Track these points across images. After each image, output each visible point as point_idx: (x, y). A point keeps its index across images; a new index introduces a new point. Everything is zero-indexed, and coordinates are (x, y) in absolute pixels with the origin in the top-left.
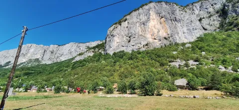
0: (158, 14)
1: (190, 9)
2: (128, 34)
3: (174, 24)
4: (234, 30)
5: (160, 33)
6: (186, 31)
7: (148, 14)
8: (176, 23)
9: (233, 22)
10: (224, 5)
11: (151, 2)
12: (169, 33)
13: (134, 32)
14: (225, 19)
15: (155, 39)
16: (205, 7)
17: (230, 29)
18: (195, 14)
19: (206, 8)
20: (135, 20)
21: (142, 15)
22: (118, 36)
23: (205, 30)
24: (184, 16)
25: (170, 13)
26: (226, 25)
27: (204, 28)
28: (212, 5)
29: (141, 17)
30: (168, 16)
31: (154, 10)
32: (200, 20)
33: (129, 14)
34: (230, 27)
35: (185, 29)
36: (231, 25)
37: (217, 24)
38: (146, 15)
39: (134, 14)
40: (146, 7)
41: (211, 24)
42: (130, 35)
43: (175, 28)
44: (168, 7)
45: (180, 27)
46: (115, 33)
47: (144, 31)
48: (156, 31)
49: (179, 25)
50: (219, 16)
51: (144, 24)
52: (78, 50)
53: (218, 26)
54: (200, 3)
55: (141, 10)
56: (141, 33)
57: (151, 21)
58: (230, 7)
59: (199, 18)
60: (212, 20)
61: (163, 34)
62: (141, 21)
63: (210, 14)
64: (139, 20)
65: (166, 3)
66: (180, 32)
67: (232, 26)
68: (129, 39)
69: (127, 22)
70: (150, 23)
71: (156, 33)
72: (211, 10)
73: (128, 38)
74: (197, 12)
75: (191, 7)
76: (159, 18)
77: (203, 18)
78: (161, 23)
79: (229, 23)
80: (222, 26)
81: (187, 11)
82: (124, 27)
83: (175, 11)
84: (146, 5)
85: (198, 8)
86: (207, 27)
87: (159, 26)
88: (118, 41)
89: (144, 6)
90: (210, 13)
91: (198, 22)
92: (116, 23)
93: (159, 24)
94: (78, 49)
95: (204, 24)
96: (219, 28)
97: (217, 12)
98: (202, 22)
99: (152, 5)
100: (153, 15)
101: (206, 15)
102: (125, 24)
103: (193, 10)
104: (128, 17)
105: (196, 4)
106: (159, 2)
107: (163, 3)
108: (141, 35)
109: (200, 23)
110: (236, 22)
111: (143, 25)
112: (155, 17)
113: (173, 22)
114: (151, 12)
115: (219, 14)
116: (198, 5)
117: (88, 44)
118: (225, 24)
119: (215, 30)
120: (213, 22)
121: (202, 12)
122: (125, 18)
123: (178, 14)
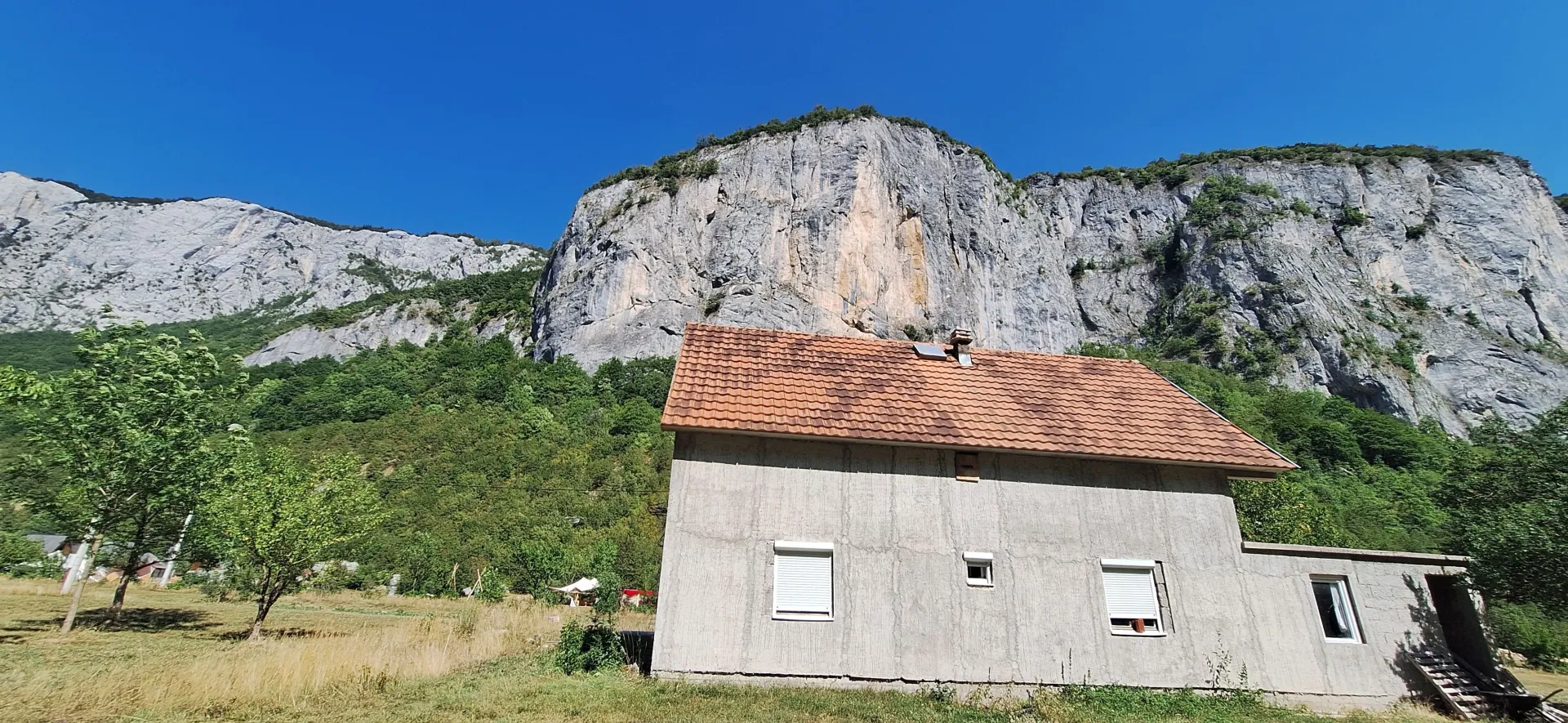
0: (897, 188)
1: (1040, 202)
2: (712, 261)
3: (963, 263)
4: (1195, 360)
5: (890, 294)
6: (1009, 317)
7: (841, 175)
8: (973, 261)
9: (1199, 320)
10: (1178, 233)
11: (867, 112)
12: (932, 306)
13: (745, 260)
14: (1172, 295)
15: (859, 326)
16: (1103, 213)
17: (1185, 351)
18: (1058, 232)
19: (1109, 222)
20: (763, 186)
21: (807, 170)
22: (645, 257)
23: (1091, 326)
24: (1013, 237)
25: (954, 203)
26: (1170, 328)
27: (1084, 316)
28: (1133, 214)
29: (803, 179)
30: (941, 216)
31: (877, 162)
32: (1076, 272)
33: (734, 141)
34: (1186, 341)
35: (1008, 305)
36: (1188, 332)
37: (1139, 308)
38: (835, 178)
39: (765, 148)
40: (841, 134)
41: (1115, 303)
42: (722, 269)
43: (967, 287)
44: (948, 165)
45: (989, 289)
46: (629, 234)
47: (808, 265)
48: (869, 282)
49: (983, 274)
50: (1154, 277)
51: (812, 226)
52: (275, 265)
53: (1141, 320)
54: (1088, 184)
55: (806, 139)
56: (785, 276)
57: (856, 218)
58: (1199, 247)
59: (1072, 262)
60: (1123, 286)
61: (901, 306)
62: (801, 204)
63: (1117, 255)
64: (787, 195)
65: (943, 138)
66: (982, 316)
67: (1193, 339)
68: (710, 292)
69: (713, 184)
70: (847, 233)
71: (870, 291)
72: (1125, 234)
73: (705, 285)
74: (1068, 226)
75: (1047, 191)
76: (895, 213)
77: (1091, 266)
78: (899, 244)
79: (1185, 319)
80: (1156, 323)
81: (1029, 210)
82: (694, 215)
83: (977, 195)
84: (842, 118)
85: (1078, 206)
86: (1099, 314)
87: (888, 259)
88: (642, 291)
89: (826, 118)
90: (1119, 248)
91: (1067, 281)
92: (641, 175)
93: (892, 243)
94: (276, 259)
95: (1090, 299)
96: (1143, 334)
97: (1149, 256)
98: (1084, 284)
99: (872, 130)
100: (869, 188)
101: (1101, 255)
102: (698, 195)
103: (1054, 212)
104: (724, 157)
105: (1071, 188)
106: (905, 122)
107: (927, 137)
108: (786, 287)
109: (1076, 286)
110: (1207, 321)
111: (804, 232)
112: (875, 203)
113: (961, 254)
114: (860, 168)
115: (1152, 267)
116: (1077, 191)
117: (369, 242)
118: (1170, 319)
119: (1129, 338)
120: (1125, 298)
121: (1087, 233)
122: (704, 157)
123: (987, 218)
